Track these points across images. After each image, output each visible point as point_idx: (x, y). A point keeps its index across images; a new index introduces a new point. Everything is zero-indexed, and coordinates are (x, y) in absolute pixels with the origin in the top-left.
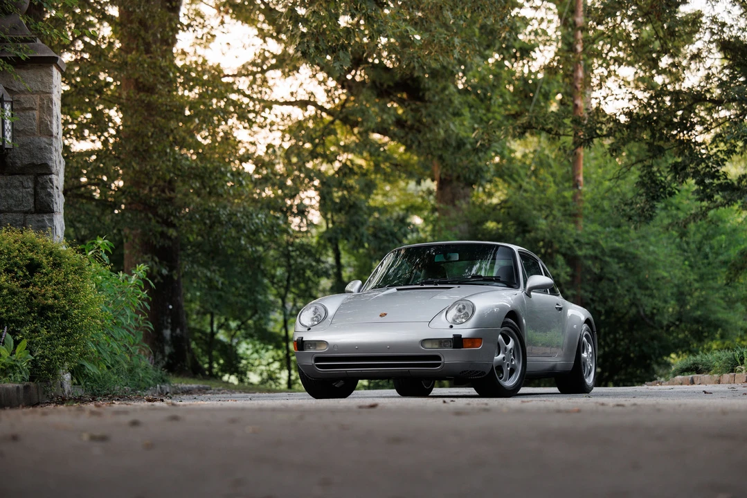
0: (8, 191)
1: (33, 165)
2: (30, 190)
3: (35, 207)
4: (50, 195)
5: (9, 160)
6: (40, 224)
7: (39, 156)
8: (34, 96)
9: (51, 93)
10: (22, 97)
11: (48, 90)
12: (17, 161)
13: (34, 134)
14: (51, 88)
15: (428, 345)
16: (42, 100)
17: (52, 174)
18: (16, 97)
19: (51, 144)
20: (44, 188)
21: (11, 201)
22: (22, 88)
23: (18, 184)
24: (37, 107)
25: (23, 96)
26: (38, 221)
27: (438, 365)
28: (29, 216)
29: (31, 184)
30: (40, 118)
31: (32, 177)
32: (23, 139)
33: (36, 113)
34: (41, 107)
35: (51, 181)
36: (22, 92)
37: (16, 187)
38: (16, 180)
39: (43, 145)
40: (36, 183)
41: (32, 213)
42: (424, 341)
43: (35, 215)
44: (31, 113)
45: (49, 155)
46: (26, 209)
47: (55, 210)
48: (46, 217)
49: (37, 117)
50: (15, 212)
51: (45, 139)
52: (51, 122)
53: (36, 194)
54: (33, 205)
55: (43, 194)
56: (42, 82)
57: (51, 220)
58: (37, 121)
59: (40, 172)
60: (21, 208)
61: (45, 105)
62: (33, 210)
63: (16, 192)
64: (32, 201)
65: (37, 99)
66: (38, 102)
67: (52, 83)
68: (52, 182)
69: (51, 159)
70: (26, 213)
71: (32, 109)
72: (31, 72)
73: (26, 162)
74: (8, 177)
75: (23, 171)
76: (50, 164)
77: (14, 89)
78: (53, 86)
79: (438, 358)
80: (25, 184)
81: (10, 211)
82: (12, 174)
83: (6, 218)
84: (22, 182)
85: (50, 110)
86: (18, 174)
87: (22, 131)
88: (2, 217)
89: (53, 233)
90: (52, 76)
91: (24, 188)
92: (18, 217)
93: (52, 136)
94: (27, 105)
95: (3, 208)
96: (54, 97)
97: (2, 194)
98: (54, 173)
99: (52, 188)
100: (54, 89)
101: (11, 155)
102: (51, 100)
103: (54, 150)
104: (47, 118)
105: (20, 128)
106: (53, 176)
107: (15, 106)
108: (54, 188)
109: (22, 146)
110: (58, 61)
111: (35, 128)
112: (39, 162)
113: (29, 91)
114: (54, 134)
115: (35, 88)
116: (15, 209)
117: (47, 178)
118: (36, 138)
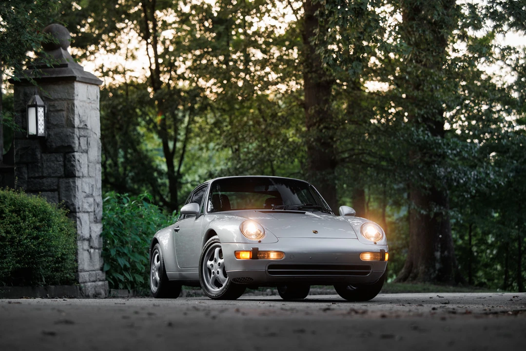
0: (48, 164)
1: (63, 147)
2: (62, 163)
3: (65, 174)
4: (73, 166)
5: (48, 144)
6: (67, 185)
7: (66, 141)
8: (63, 102)
9: (74, 100)
10: (56, 103)
11: (71, 98)
12: (54, 144)
13: (64, 127)
14: (73, 96)
16: (68, 104)
17: (74, 152)
18: (52, 103)
19: (73, 133)
20: (70, 161)
21: (50, 171)
22: (56, 97)
23: (54, 159)
24: (65, 109)
25: (57, 102)
26: (66, 183)
28: (61, 180)
29: (62, 159)
30: (67, 116)
31: (62, 154)
32: (57, 130)
33: (65, 113)
34: (68, 109)
35: (74, 156)
36: (56, 100)
37: (53, 161)
38: (53, 156)
39: (68, 133)
40: (65, 158)
41: (63, 178)
43: (64, 179)
44: (61, 113)
45: (72, 140)
46: (59, 175)
47: (77, 174)
48: (71, 180)
49: (65, 116)
50: (53, 177)
51: (70, 130)
52: (74, 119)
53: (65, 166)
54: (63, 173)
55: (69, 166)
56: (68, 93)
57: (74, 182)
58: (66, 118)
59: (67, 151)
60: (57, 174)
61: (70, 108)
62: (63, 176)
63: (53, 164)
64: (62, 169)
65: (65, 104)
66: (66, 105)
67: (74, 93)
68: (74, 158)
69: (74, 143)
70: (59, 177)
71: (62, 110)
72: (61, 86)
73: (59, 145)
74: (49, 155)
75: (57, 150)
76: (73, 145)
77: (52, 98)
78: (75, 95)
80: (58, 159)
81: (49, 176)
82: (51, 152)
83: (47, 182)
84: (56, 158)
85: (73, 111)
86: (54, 153)
87: (57, 125)
88: (44, 180)
89: (75, 190)
90: (73, 88)
91: (58, 161)
92: (55, 180)
93: (74, 127)
94: (59, 108)
95: (45, 175)
96: (76, 102)
97: (45, 166)
98: (77, 152)
99: (75, 161)
100: (76, 97)
101: (49, 140)
102: (73, 104)
103: (75, 136)
104: (71, 116)
105: (55, 123)
106: (75, 153)
107: (51, 109)
108: (76, 161)
109: (56, 134)
110: (77, 79)
111: (64, 122)
112: (66, 145)
113: (60, 99)
114: (76, 126)
115: (64, 97)
116: (52, 175)
117: (71, 154)
118: (65, 129)
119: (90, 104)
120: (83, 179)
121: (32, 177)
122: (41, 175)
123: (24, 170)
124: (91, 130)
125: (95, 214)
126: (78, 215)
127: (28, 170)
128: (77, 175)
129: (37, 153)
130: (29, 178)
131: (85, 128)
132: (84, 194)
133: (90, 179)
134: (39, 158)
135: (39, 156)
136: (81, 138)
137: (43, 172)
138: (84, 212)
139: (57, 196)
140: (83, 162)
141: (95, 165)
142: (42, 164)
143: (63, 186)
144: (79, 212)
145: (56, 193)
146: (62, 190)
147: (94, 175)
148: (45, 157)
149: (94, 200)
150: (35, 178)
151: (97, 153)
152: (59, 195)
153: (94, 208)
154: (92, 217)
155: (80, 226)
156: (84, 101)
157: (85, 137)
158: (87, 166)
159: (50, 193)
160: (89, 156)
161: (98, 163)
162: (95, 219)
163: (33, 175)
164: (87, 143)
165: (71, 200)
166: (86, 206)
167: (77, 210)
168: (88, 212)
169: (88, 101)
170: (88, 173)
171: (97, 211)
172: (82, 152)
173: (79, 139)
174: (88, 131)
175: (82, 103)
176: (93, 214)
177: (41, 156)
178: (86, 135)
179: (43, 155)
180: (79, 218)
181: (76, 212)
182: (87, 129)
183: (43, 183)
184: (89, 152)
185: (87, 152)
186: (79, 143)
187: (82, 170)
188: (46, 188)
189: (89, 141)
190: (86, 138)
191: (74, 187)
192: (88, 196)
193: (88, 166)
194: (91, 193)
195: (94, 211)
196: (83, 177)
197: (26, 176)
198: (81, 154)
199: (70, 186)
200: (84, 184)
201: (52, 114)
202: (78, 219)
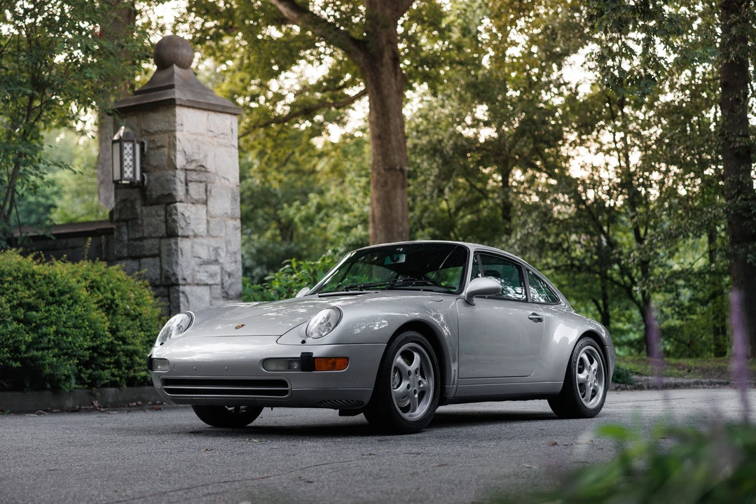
0: (149, 220)
1: (163, 196)
2: (163, 218)
3: (167, 233)
4: (175, 221)
5: (148, 193)
6: (169, 247)
7: (167, 187)
8: (164, 135)
9: (175, 131)
10: (156, 138)
11: (172, 129)
12: (154, 193)
13: (164, 169)
14: (175, 127)
15: (272, 366)
16: (169, 137)
17: (176, 202)
18: (152, 137)
19: (175, 176)
20: (171, 215)
21: (151, 229)
22: (156, 129)
23: (154, 213)
24: (166, 144)
25: (157, 136)
26: (168, 244)
27: (285, 392)
28: (163, 241)
29: (163, 213)
30: (169, 154)
31: (163, 206)
32: (157, 174)
33: (165, 150)
34: (169, 144)
35: (176, 208)
36: (156, 133)
37: (153, 216)
38: (154, 209)
39: (169, 177)
40: (166, 211)
41: (164, 238)
42: (266, 362)
43: (166, 240)
44: (162, 150)
45: (173, 186)
46: (161, 235)
47: (180, 232)
48: (173, 241)
49: (166, 153)
50: (154, 238)
51: (171, 172)
52: (175, 157)
53: (166, 221)
54: (164, 231)
55: (170, 221)
56: (169, 122)
57: (176, 244)
58: (166, 157)
59: (168, 201)
60: (158, 234)
61: (171, 143)
62: (165, 235)
63: (153, 220)
64: (164, 227)
65: (166, 136)
66: (167, 140)
67: (175, 122)
68: (176, 210)
69: (175, 189)
70: (161, 238)
71: (162, 147)
72: (161, 114)
73: (159, 193)
74: (149, 208)
75: (157, 202)
76: (174, 193)
77: (151, 131)
78: (177, 125)
79: (284, 384)
80: (159, 212)
81: (150, 237)
82: (152, 205)
83: (148, 244)
84: (157, 212)
85: (175, 145)
86: (156, 204)
87: (156, 167)
88: (145, 242)
89: (177, 254)
90: (175, 116)
91: (159, 216)
92: (156, 242)
93: (176, 169)
94: (159, 144)
95: (146, 235)
96: (178, 135)
97: (145, 223)
98: (181, 202)
99: (176, 214)
100: (178, 128)
101: (149, 188)
102: (175, 137)
103: (177, 181)
104: (172, 153)
105: (155, 165)
106: (178, 204)
107: (151, 146)
108: (179, 214)
109: (156, 180)
110: (178, 102)
111: (165, 163)
112: (167, 193)
113: (161, 131)
114: (178, 167)
115: (165, 128)
116: (154, 235)
117: (172, 206)
118: (166, 173)
119: (215, 139)
120: (196, 240)
121: (132, 239)
122: (141, 235)
123: (124, 229)
124: (216, 174)
125: (223, 288)
126: (181, 288)
127: (128, 229)
128: (180, 234)
129: (137, 206)
130: (129, 240)
131: (201, 171)
132: (198, 261)
133: (212, 240)
134: (139, 213)
135: (139, 209)
136: (190, 184)
137: (143, 231)
138: (198, 284)
139: (159, 264)
140: (193, 217)
141: (225, 221)
142: (142, 220)
143: (164, 249)
144: (184, 285)
145: (158, 259)
146: (164, 255)
147: (223, 235)
148: (146, 210)
149: (222, 269)
150: (135, 240)
151: (229, 204)
152: (161, 261)
153: (222, 280)
154: (218, 291)
155: (186, 304)
156: (201, 134)
157: (201, 182)
158: (205, 221)
159: (150, 259)
160: (211, 209)
161: (233, 218)
162: (225, 295)
163: (133, 236)
164: (206, 191)
165: (172, 269)
166: (202, 277)
167: (181, 282)
168: (207, 285)
169: (210, 134)
170: (208, 231)
171: (227, 284)
172: (193, 203)
173: (187, 185)
174: (207, 175)
175: (194, 137)
176: (220, 287)
177: (142, 211)
178: (204, 179)
179: (143, 208)
180: (183, 293)
181: (179, 285)
182: (206, 171)
183: (143, 246)
184: (209, 203)
185: (205, 203)
186: (187, 190)
187: (192, 226)
188: (147, 253)
189: (209, 188)
190: (204, 184)
191: (176, 250)
192: (208, 263)
193: (208, 222)
194: (213, 258)
195: (223, 284)
196: (195, 236)
197: (125, 238)
198: (190, 205)
199: (171, 249)
200: (196, 246)
201: (152, 152)
202: (181, 295)
